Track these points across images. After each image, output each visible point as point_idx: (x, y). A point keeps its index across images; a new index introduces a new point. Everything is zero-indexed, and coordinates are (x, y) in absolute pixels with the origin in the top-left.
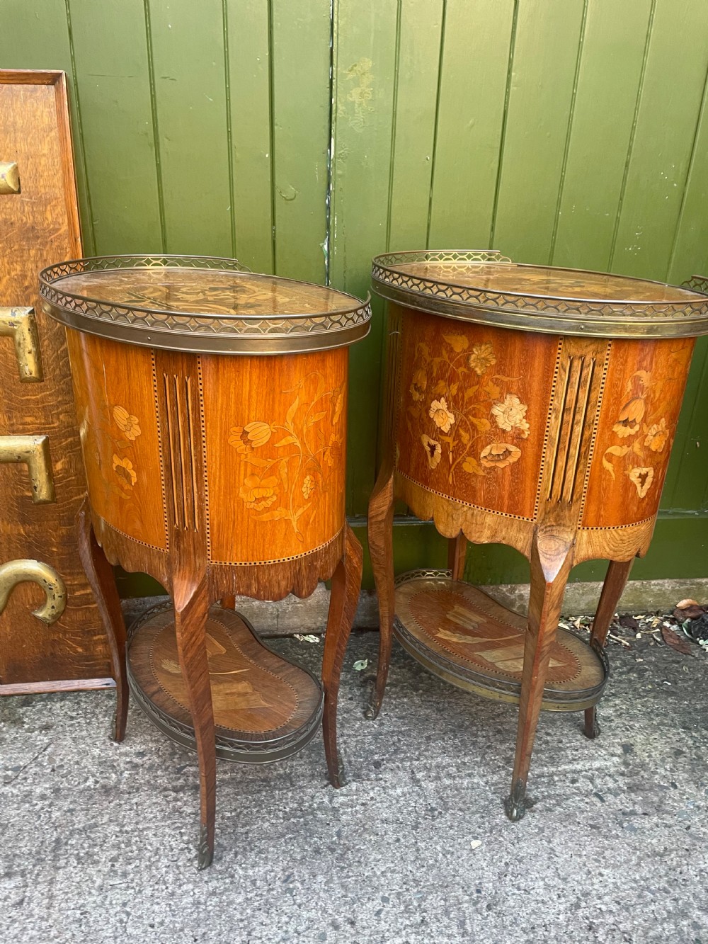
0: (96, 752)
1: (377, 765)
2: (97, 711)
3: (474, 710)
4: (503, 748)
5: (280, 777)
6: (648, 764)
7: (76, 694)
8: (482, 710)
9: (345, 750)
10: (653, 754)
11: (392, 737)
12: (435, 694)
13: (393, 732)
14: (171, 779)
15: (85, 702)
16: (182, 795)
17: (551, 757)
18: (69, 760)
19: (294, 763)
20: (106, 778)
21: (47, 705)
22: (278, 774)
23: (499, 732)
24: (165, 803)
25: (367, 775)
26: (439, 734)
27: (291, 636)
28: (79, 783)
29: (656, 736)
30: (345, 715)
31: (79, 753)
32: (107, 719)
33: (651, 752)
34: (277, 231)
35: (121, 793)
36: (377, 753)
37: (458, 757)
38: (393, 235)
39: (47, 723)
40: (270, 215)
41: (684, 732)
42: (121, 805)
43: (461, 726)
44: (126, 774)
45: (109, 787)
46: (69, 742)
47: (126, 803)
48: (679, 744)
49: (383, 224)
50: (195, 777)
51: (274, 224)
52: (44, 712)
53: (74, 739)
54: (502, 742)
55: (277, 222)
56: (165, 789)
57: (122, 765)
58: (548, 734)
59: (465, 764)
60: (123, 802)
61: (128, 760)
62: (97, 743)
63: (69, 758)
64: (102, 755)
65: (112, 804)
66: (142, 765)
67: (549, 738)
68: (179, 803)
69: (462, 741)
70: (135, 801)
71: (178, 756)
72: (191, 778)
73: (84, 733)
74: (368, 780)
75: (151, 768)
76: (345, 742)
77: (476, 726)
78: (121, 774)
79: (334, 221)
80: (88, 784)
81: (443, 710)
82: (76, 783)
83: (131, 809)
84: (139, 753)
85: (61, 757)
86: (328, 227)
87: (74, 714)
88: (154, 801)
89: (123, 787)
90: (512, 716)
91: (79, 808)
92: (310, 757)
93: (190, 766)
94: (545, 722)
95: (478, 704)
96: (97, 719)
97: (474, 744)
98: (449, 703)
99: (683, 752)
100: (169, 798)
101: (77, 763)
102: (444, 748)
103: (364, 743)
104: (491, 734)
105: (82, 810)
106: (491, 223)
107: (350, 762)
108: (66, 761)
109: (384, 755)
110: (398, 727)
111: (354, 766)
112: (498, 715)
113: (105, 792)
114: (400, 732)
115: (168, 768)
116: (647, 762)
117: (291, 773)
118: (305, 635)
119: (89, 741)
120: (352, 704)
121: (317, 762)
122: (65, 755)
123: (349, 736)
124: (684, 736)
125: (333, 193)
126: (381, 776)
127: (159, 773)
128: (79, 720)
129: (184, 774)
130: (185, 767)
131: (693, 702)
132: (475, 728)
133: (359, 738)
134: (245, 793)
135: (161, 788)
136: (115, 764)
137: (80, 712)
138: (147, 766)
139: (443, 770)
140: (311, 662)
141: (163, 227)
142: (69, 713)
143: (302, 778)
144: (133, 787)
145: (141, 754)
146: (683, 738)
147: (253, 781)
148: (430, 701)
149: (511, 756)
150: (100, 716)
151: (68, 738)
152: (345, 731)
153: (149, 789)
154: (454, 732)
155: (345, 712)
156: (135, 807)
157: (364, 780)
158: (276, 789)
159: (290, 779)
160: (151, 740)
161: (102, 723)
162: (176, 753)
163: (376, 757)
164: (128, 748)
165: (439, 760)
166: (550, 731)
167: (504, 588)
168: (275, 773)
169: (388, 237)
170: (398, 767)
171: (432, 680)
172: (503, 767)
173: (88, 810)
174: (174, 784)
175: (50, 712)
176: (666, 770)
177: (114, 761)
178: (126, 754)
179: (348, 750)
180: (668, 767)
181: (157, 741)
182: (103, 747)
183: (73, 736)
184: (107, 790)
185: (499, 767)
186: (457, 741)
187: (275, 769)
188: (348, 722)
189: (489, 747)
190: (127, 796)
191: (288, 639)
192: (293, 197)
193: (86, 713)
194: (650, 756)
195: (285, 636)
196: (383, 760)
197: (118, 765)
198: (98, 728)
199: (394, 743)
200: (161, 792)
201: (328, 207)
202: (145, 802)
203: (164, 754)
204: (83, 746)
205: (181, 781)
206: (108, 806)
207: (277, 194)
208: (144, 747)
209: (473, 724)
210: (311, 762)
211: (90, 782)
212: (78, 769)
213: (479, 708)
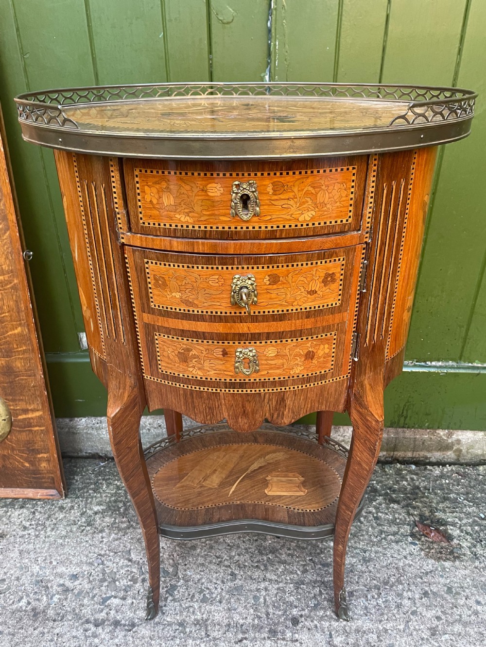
0: (36, 569)
1: (295, 621)
2: (48, 523)
3: (401, 564)
4: (429, 616)
5: (197, 623)
7: (34, 502)
8: (410, 566)
9: (265, 600)
11: (314, 587)
12: (363, 540)
13: (315, 582)
14: (95, 610)
15: (41, 512)
16: (101, 631)
17: (481, 633)
18: (12, 575)
19: (213, 608)
20: (38, 600)
21: (8, 512)
22: (195, 620)
23: (426, 594)
24: (83, 638)
25: (283, 633)
26: (362, 590)
28: (13, 603)
30: (270, 556)
31: (21, 568)
32: (53, 533)
34: (214, 60)
35: (48, 619)
36: (296, 607)
37: (381, 621)
38: (341, 60)
39: (3, 531)
40: (206, 42)
42: (43, 633)
43: (386, 583)
44: (56, 599)
45: (37, 611)
46: (15, 554)
47: (48, 632)
49: (331, 48)
50: (117, 612)
51: (210, 52)
52: (4, 519)
53: (21, 552)
54: (428, 607)
55: (214, 50)
56: (88, 621)
57: (55, 587)
58: (478, 603)
59: (386, 631)
60: (46, 630)
61: (61, 582)
62: (39, 559)
63: (12, 572)
64: (41, 573)
65: (36, 632)
66: (73, 590)
67: (479, 608)
68: (96, 640)
69: (386, 601)
70: (56, 631)
71: (106, 584)
72: (113, 612)
73: (31, 546)
74: (284, 639)
75: (80, 593)
76: (266, 589)
77: (402, 584)
78: (52, 598)
79: (275, 45)
80: (20, 604)
81: (369, 561)
82: (12, 601)
83: (52, 640)
84: (73, 575)
85: (5, 570)
86: (269, 55)
87: (27, 524)
88: (74, 634)
89: (51, 613)
90: (442, 576)
91: (6, 631)
92: (229, 602)
93: (115, 597)
94: (476, 587)
95: (405, 557)
96: (46, 532)
97: (399, 606)
98: (376, 552)
100: (89, 633)
101: (18, 579)
102: (366, 608)
103: (285, 592)
104: (417, 596)
105: (9, 634)
106: (458, 45)
107: (268, 614)
108: (8, 575)
109: (303, 610)
110: (321, 576)
111: (272, 619)
112: (427, 573)
113: (34, 616)
114: (323, 583)
115: (94, 596)
117: (207, 620)
119: (32, 556)
120: (279, 543)
121: (235, 610)
122: (9, 568)
123: (270, 580)
125: (274, 12)
126: (297, 635)
127: (86, 601)
128: (30, 532)
129: (107, 606)
130: (109, 598)
132: (400, 587)
133: (281, 585)
134: (159, 638)
135: (84, 620)
136: (49, 585)
137: (33, 523)
138: (76, 592)
139: (363, 636)
141: (94, 59)
142: (24, 522)
143: (217, 627)
144: (58, 614)
145: (74, 577)
147: (170, 624)
148: (356, 548)
149: (438, 626)
150: (49, 529)
151: (16, 549)
152: (268, 575)
153: (73, 618)
154: (379, 589)
155: (270, 552)
156: (55, 639)
157: (278, 639)
158: (190, 637)
159: (206, 626)
160: (86, 563)
161: (49, 537)
162: (105, 580)
163: (295, 612)
164: (64, 569)
165: (360, 623)
166: (480, 599)
167: (442, 433)
168: (193, 617)
169: (337, 62)
170: (316, 626)
171: (362, 523)
172: (427, 639)
173: (13, 635)
174: (97, 616)
175: (8, 519)
177: (49, 581)
178: (61, 576)
179: (267, 597)
181: (91, 564)
182: (43, 565)
183: (21, 548)
184: (35, 614)
185: (423, 639)
186: (380, 601)
187: (194, 612)
188: (272, 565)
189: (414, 613)
190: (51, 624)
192: (230, 20)
193: (37, 525)
196: (301, 616)
197: (52, 587)
198: (44, 542)
199: (315, 595)
200: (83, 624)
201: (269, 31)
202: (66, 634)
203: (94, 580)
204: (27, 560)
205: (103, 614)
206: (32, 634)
207: (213, 16)
208: (78, 569)
209: (399, 582)
210: (229, 609)
211: (23, 603)
212: (17, 586)
213: (407, 562)
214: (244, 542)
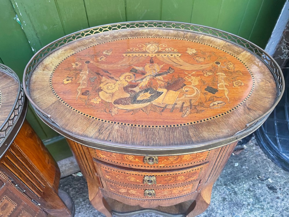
6: (214, 208)
10: (215, 203)
27: (71, 175)
29: (216, 192)
33: (215, 202)
41: (225, 187)
48: (224, 195)
99: (226, 199)
116: (214, 207)
118: (77, 173)
124: (225, 189)
131: (227, 171)
140: (81, 188)
146: (225, 191)
176: (221, 210)
180: (221, 208)
191: (70, 177)
194: (215, 204)
195: (69, 176)
214: (87, 214)
